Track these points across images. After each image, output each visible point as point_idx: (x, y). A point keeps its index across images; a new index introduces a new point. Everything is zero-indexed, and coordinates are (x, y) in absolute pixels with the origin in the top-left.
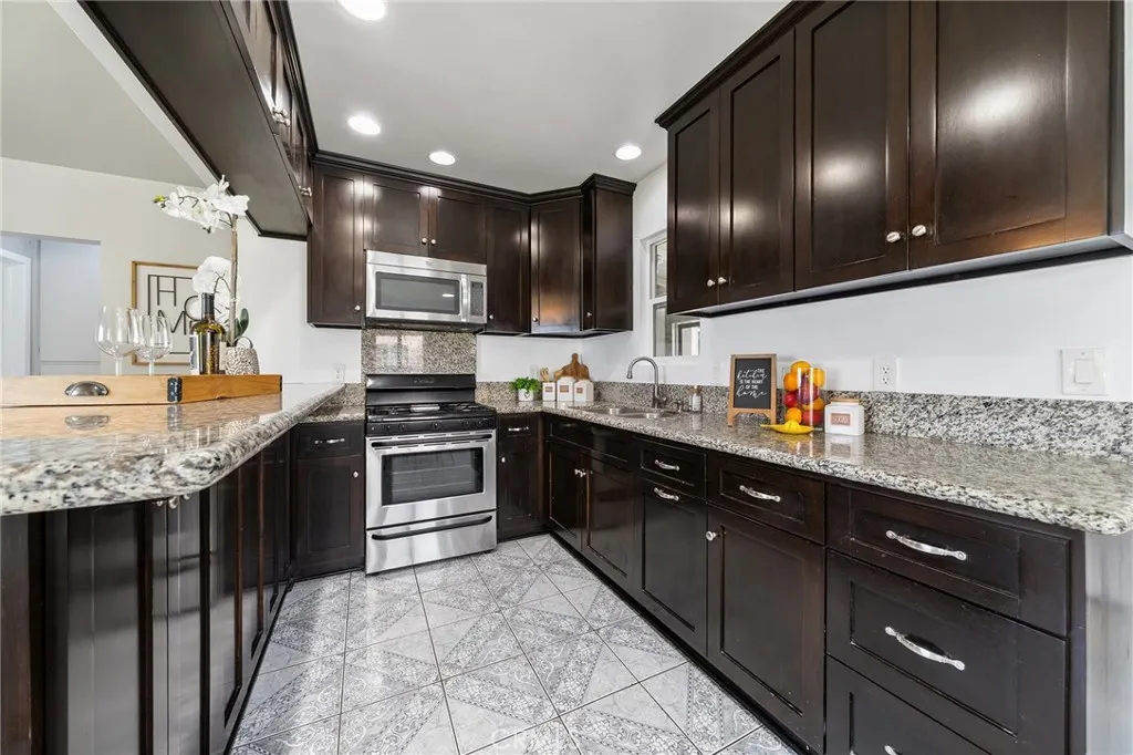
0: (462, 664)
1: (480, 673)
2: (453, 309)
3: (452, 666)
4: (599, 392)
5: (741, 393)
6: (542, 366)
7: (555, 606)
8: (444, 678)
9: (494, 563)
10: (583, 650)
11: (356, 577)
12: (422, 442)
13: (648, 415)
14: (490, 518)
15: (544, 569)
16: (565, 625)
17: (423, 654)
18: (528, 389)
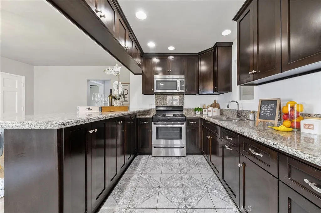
0: (166, 185)
1: (169, 189)
2: (175, 89)
3: (163, 185)
4: (222, 112)
5: (262, 114)
6: (204, 104)
7: (197, 176)
8: (160, 187)
9: (184, 160)
10: (201, 192)
11: (150, 157)
12: (165, 124)
13: (233, 120)
14: (184, 147)
15: (197, 165)
16: (198, 183)
17: (158, 180)
18: (198, 111)
